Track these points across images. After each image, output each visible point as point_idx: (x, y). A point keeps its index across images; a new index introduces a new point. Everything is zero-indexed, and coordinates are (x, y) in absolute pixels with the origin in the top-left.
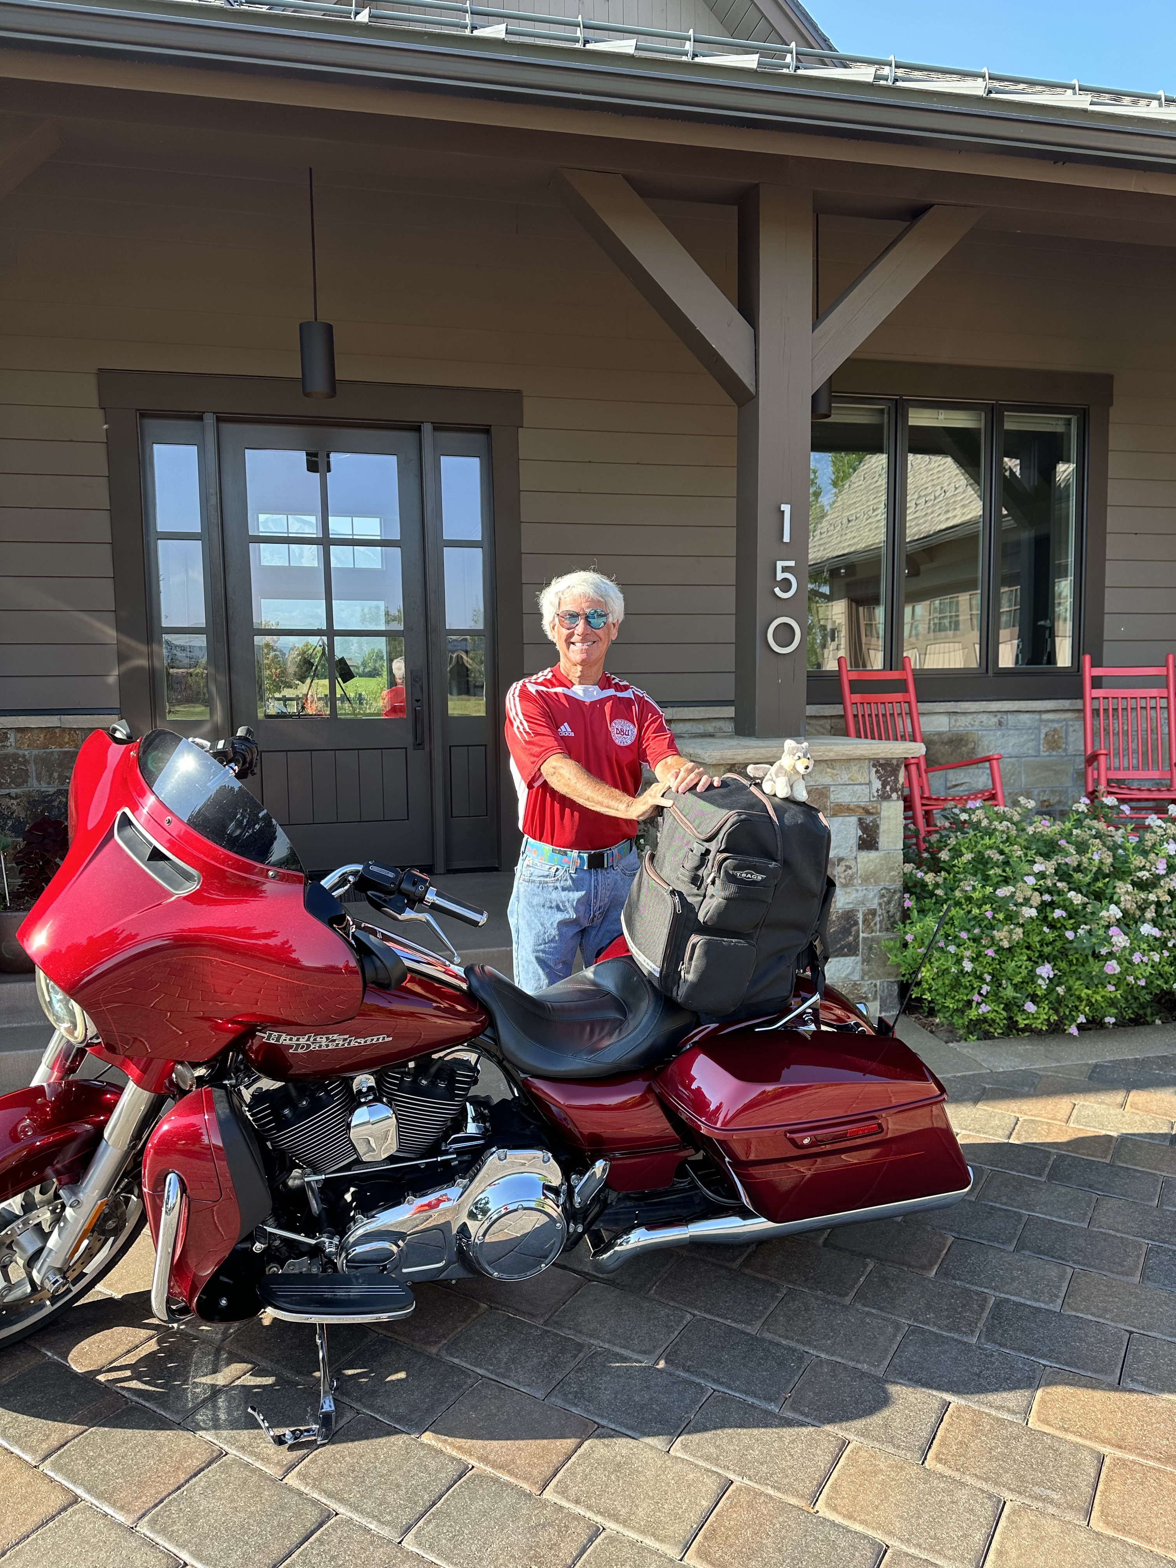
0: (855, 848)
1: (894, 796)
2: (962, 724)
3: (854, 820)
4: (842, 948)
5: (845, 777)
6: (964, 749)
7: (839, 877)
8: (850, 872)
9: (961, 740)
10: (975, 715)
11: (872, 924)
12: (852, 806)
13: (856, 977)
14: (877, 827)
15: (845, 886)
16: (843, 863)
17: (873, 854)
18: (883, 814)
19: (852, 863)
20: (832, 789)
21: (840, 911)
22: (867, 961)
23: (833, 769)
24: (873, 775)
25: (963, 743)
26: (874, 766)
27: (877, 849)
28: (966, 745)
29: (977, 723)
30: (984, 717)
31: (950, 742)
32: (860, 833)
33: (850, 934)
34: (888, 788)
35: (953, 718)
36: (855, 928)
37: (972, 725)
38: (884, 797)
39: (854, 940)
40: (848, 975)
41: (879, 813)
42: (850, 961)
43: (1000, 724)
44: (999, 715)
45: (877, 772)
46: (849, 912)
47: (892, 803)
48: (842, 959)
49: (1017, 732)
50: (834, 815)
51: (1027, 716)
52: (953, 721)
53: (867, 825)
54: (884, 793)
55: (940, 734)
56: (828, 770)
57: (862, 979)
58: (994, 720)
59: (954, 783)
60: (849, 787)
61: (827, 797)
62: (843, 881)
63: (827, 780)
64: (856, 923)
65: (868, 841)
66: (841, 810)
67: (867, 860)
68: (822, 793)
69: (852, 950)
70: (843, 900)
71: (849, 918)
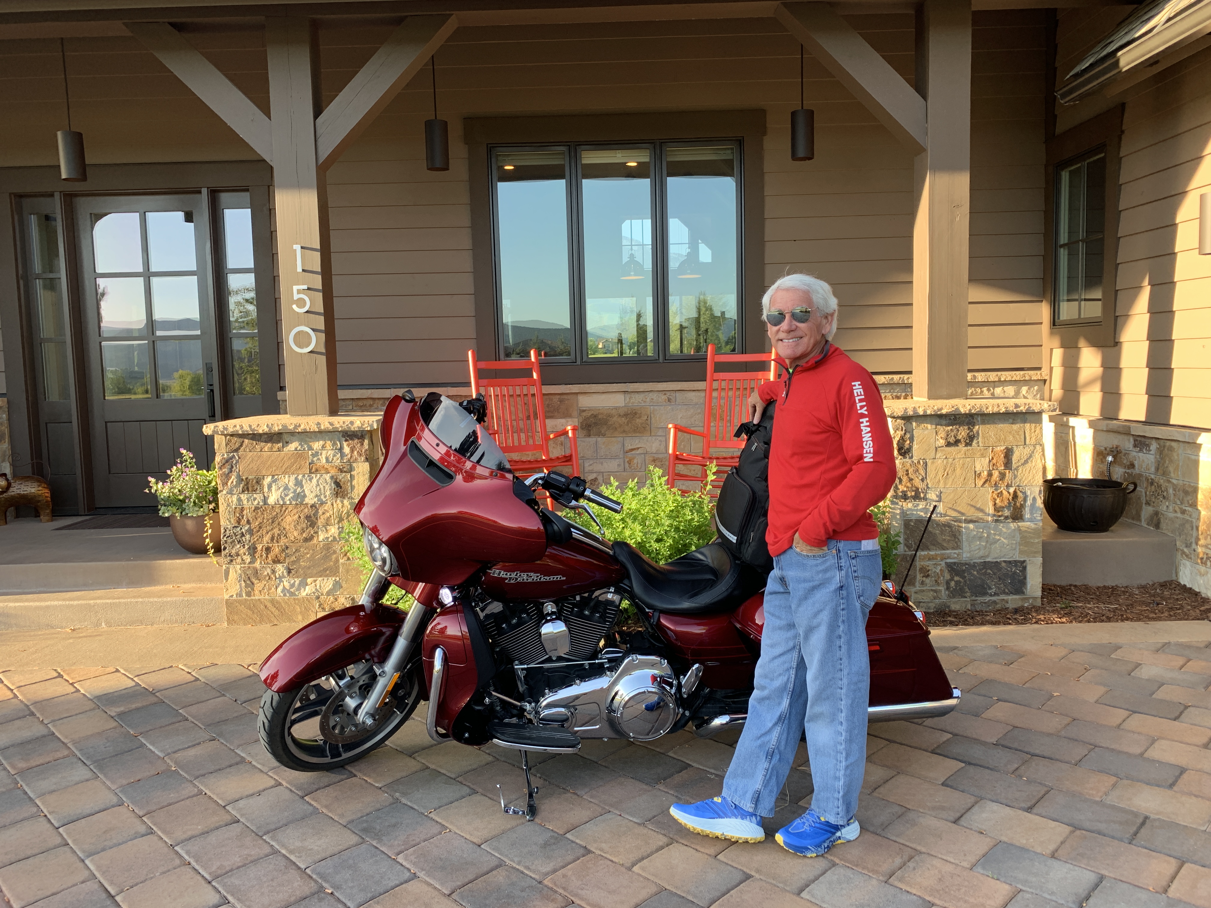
0: (331, 496)
1: (361, 458)
2: (637, 400)
3: (329, 476)
4: (325, 570)
5: (319, 444)
6: (638, 420)
7: (321, 519)
8: (327, 514)
9: (636, 413)
10: (647, 393)
12: (327, 466)
14: (349, 481)
15: (324, 525)
16: (323, 508)
17: (346, 502)
18: (353, 472)
19: (329, 507)
20: (310, 453)
21: (322, 543)
22: (345, 580)
23: (311, 438)
24: (344, 444)
25: (638, 416)
26: (343, 436)
27: (349, 498)
28: (640, 417)
29: (648, 400)
30: (654, 396)
31: (626, 415)
32: (334, 486)
33: (331, 560)
34: (356, 453)
35: (628, 396)
36: (334, 556)
37: (645, 402)
38: (353, 459)
39: (335, 565)
41: (350, 472)
42: (331, 580)
43: (669, 400)
44: (668, 393)
45: (346, 441)
46: (329, 544)
47: (360, 464)
48: (324, 577)
49: (685, 407)
50: (313, 473)
51: (694, 393)
52: (627, 399)
53: (339, 480)
54: (352, 456)
55: (616, 408)
56: (307, 439)
58: (664, 397)
59: (630, 447)
60: (324, 452)
61: (307, 459)
62: (323, 521)
63: (306, 447)
64: (335, 553)
65: (341, 492)
66: (319, 469)
67: (341, 506)
68: (302, 456)
69: (333, 572)
70: (324, 535)
71: (329, 548)
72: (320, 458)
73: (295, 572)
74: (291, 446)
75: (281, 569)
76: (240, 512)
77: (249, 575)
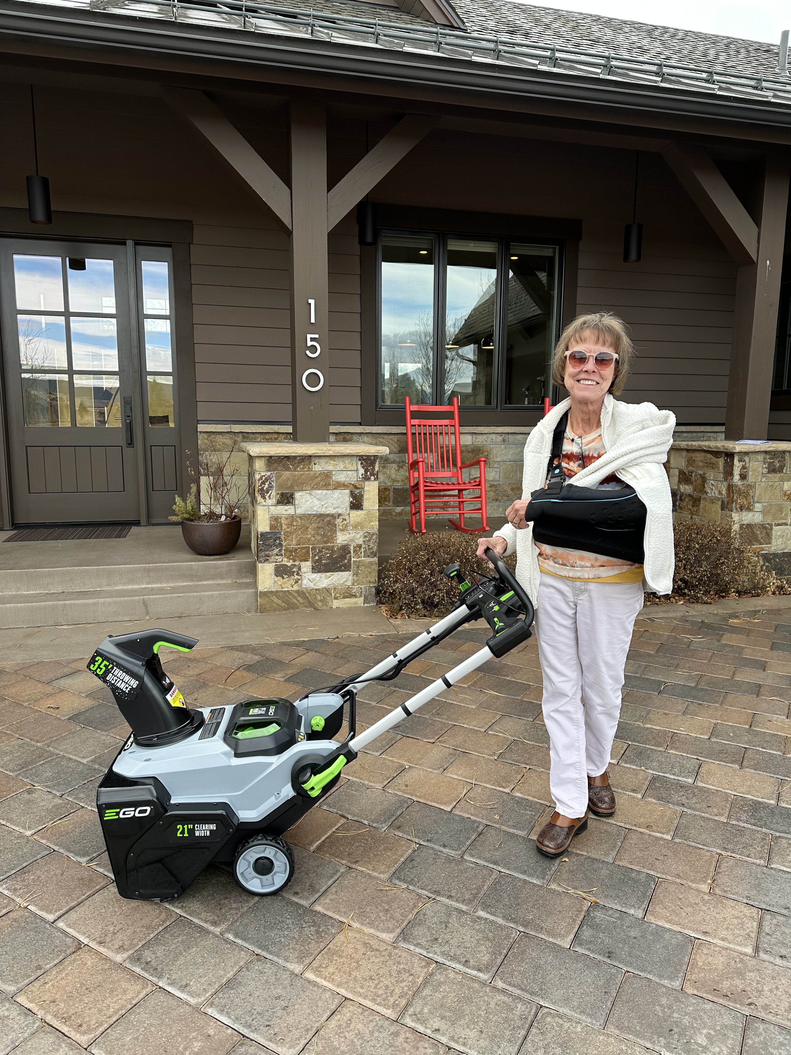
0: (348, 508)
1: (372, 478)
2: (480, 440)
3: (347, 491)
4: (341, 567)
5: (341, 466)
6: (481, 455)
7: (339, 525)
8: (345, 522)
10: (488, 435)
11: (359, 553)
12: (346, 483)
13: (349, 583)
14: (362, 496)
15: (343, 530)
16: (341, 517)
17: (359, 512)
18: (366, 488)
19: (347, 517)
20: (333, 473)
21: (339, 545)
22: (356, 574)
23: (334, 461)
24: (360, 466)
26: (360, 460)
27: (362, 509)
29: (489, 440)
30: (494, 436)
32: (351, 499)
33: (346, 558)
34: (369, 473)
36: (349, 555)
37: (487, 441)
38: (366, 478)
39: (348, 562)
40: (344, 582)
41: (364, 488)
42: (345, 574)
43: (504, 440)
44: (503, 435)
45: (361, 464)
46: (345, 546)
47: (371, 482)
48: (341, 573)
49: (514, 446)
50: (335, 489)
52: (474, 439)
53: (356, 495)
54: (366, 476)
55: (468, 446)
56: (331, 462)
57: (353, 585)
58: (500, 438)
60: (344, 472)
61: (331, 478)
62: (341, 528)
63: (330, 468)
64: (349, 552)
65: (357, 504)
66: (339, 486)
67: (356, 515)
68: (327, 475)
69: (347, 568)
70: (341, 538)
71: (345, 549)
72: (341, 477)
73: (317, 569)
74: (318, 467)
75: (306, 566)
76: (275, 520)
77: (281, 571)
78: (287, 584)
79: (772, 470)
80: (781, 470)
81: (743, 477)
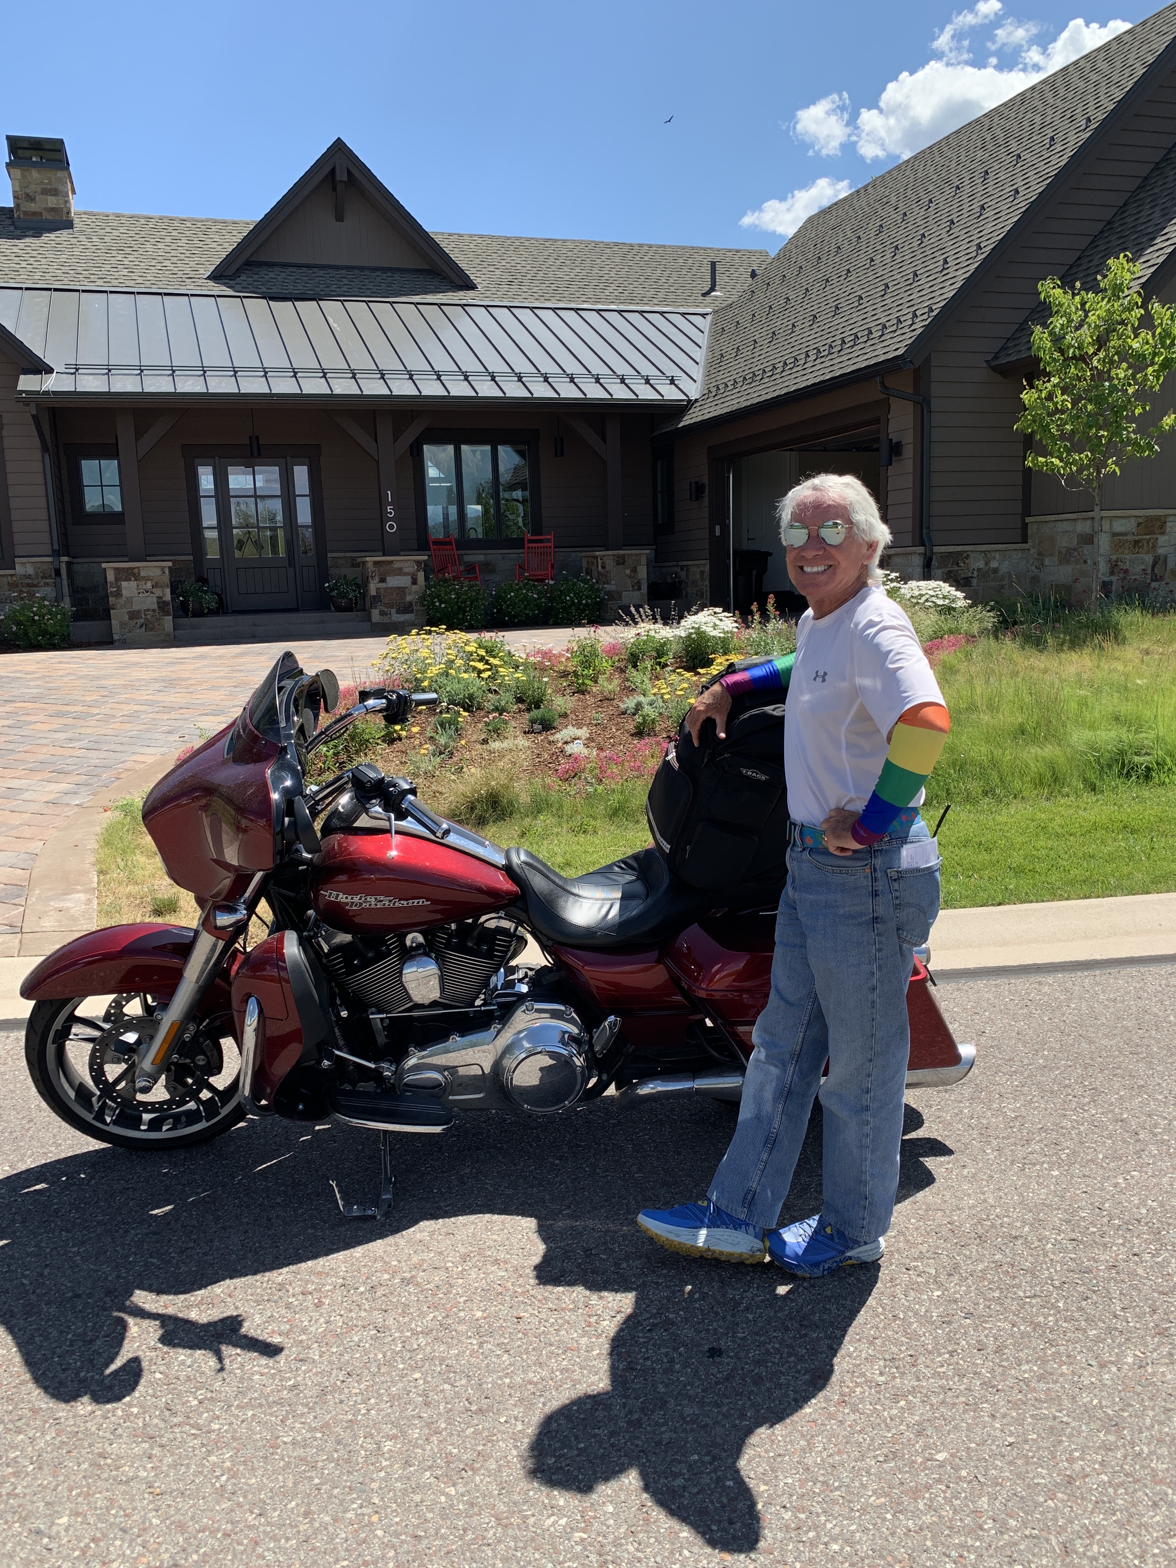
0: (411, 584)
1: (421, 571)
3: (410, 577)
5: (407, 565)
8: (409, 591)
11: (417, 605)
12: (409, 573)
14: (417, 578)
16: (408, 588)
17: (416, 586)
19: (410, 588)
20: (403, 569)
21: (408, 601)
22: (416, 615)
23: (403, 564)
24: (415, 565)
26: (415, 563)
27: (417, 584)
30: (497, 555)
32: (412, 580)
34: (419, 568)
35: (486, 556)
37: (494, 558)
38: (418, 571)
39: (412, 609)
41: (417, 575)
42: (411, 615)
46: (410, 601)
47: (420, 573)
48: (409, 614)
50: (404, 575)
51: (514, 555)
53: (414, 578)
58: (501, 556)
60: (408, 568)
61: (402, 571)
62: (408, 593)
63: (402, 566)
64: (413, 605)
65: (414, 582)
66: (406, 574)
67: (415, 588)
68: (401, 569)
69: (412, 612)
70: (408, 598)
71: (410, 603)
72: (406, 570)
73: (398, 612)
74: (396, 566)
75: (394, 611)
76: (378, 589)
77: (382, 613)
78: (386, 620)
79: (618, 563)
80: (623, 563)
81: (603, 567)
